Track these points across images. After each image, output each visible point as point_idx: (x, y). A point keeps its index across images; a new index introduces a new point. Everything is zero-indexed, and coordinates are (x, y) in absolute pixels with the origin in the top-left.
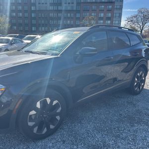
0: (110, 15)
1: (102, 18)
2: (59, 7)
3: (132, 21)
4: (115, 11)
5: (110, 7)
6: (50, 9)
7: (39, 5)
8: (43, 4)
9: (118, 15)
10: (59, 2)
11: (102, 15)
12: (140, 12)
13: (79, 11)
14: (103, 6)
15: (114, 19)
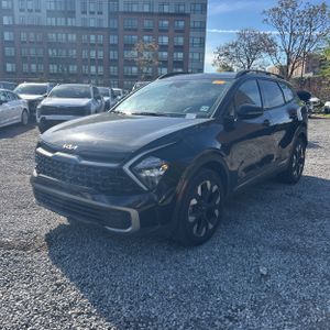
0: (181, 40)
1: (167, 46)
2: (69, 20)
3: (227, 54)
4: (192, 34)
5: (181, 24)
6: (49, 23)
7: (22, 14)
8: (31, 11)
9: (197, 41)
10: (69, 9)
11: (165, 40)
12: (242, 36)
13: (116, 30)
14: (166, 23)
15: (191, 49)
